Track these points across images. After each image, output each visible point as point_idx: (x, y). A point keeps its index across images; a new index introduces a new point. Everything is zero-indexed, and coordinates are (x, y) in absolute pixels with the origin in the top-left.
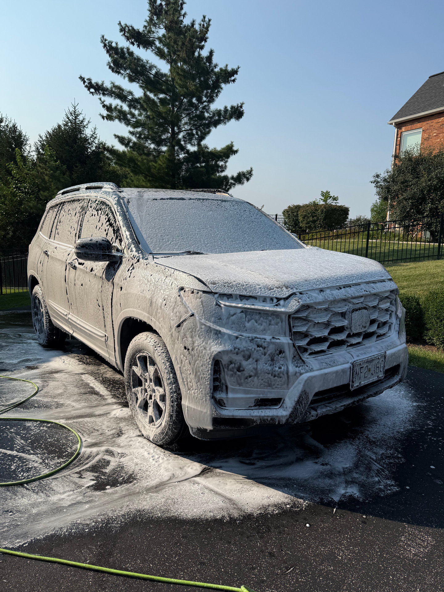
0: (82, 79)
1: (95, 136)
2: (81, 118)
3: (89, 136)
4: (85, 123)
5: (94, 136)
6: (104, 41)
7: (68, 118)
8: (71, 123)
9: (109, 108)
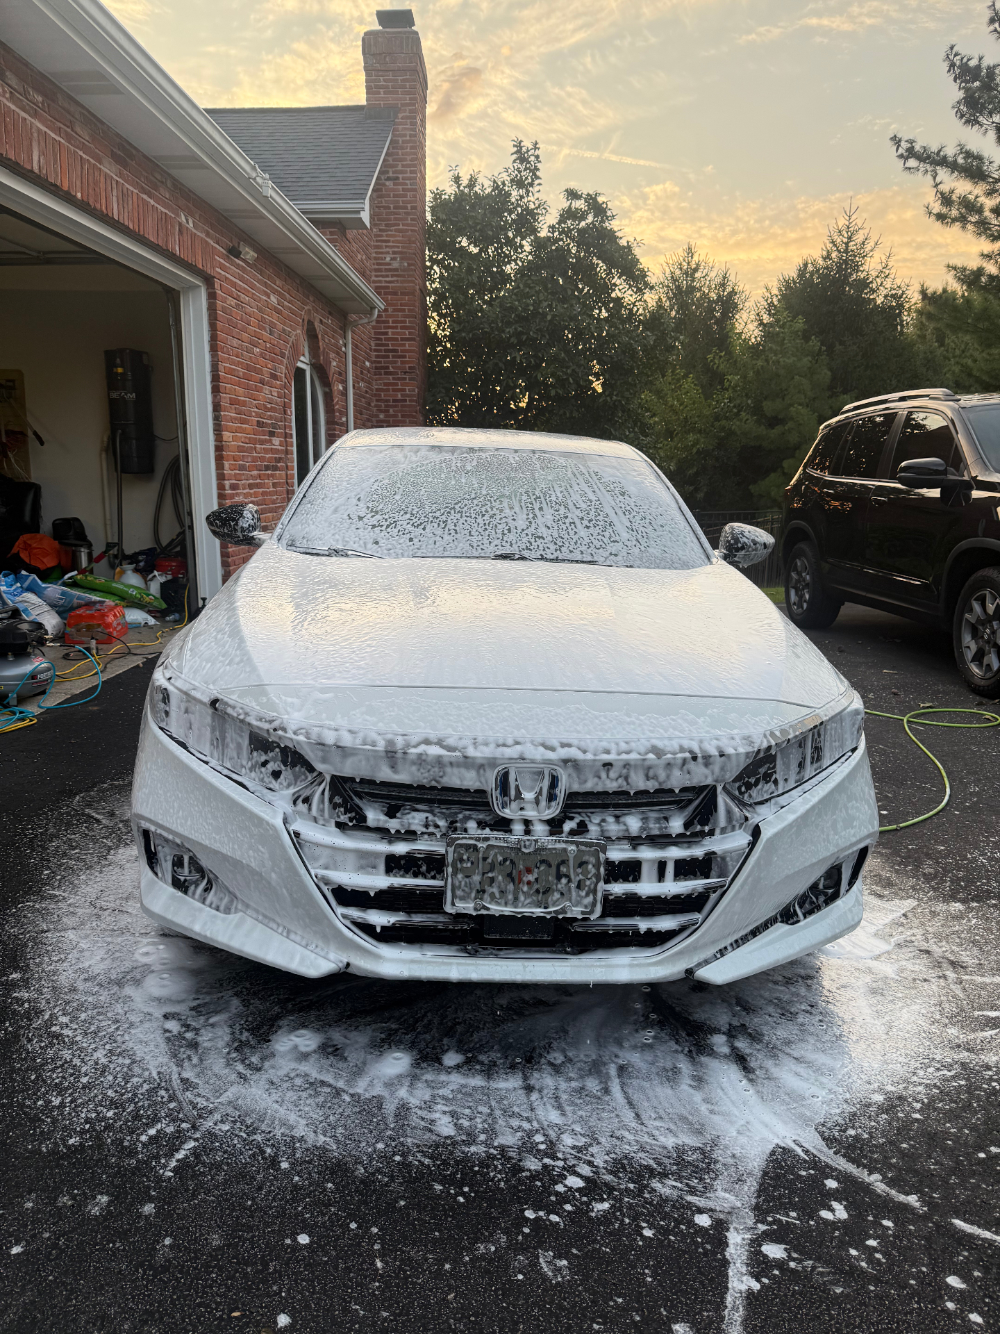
0: (896, 141)
1: (887, 272)
2: (859, 238)
3: (874, 274)
4: (868, 247)
5: (883, 273)
6: (951, 57)
7: (833, 242)
8: (839, 251)
9: (946, 200)
